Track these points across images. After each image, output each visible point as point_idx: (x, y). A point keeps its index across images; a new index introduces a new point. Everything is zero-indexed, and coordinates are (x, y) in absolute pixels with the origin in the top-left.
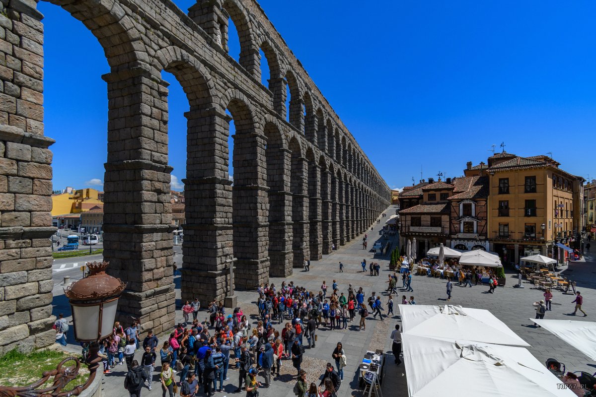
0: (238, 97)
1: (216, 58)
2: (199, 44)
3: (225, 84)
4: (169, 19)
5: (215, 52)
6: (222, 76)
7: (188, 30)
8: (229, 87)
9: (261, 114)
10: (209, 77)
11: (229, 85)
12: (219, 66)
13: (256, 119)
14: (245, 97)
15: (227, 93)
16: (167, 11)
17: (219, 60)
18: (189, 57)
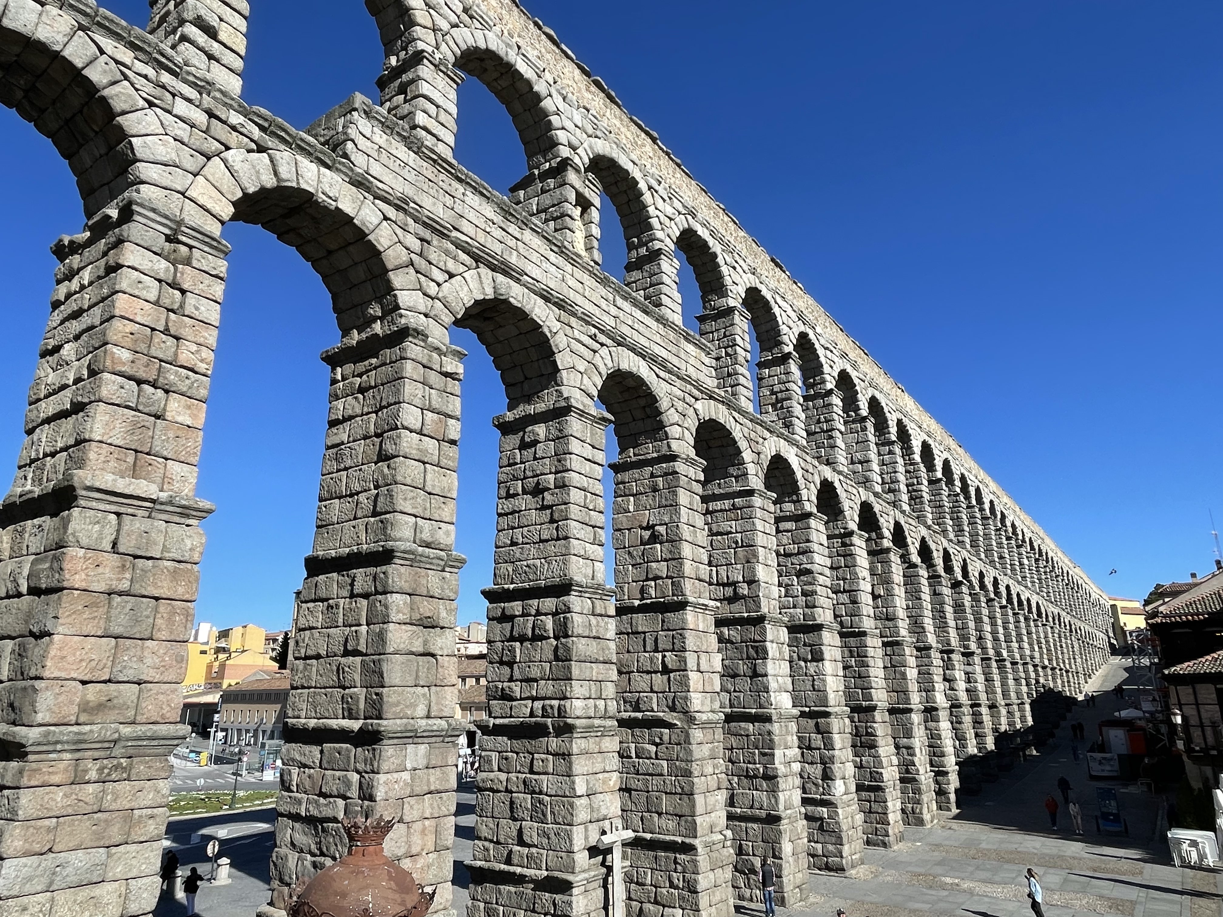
0: (624, 366)
1: (571, 282)
2: (535, 257)
3: (593, 337)
4: (472, 216)
5: (569, 268)
6: (586, 319)
7: (510, 230)
8: (602, 345)
9: (684, 400)
10: (556, 326)
11: (602, 338)
12: (579, 300)
13: (671, 416)
14: (642, 363)
15: (598, 360)
16: (466, 198)
17: (579, 286)
18: (510, 287)
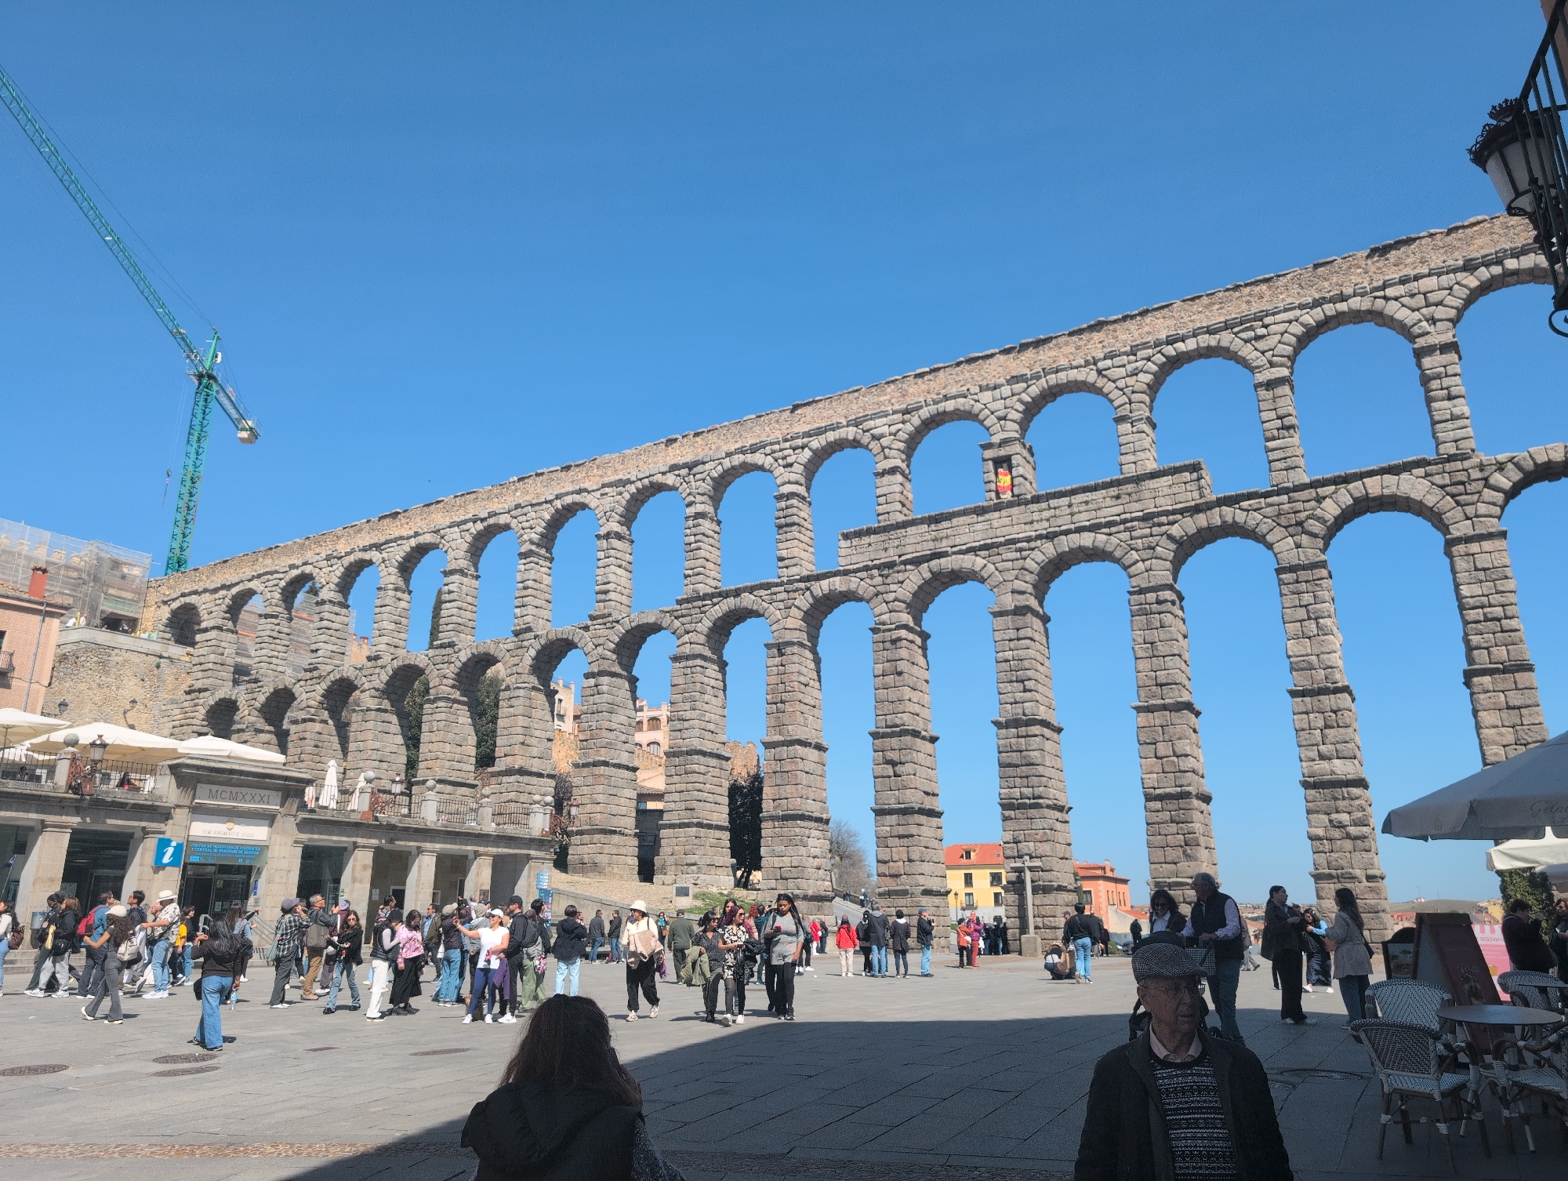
3: (1022, 550)
5: (997, 514)
6: (1015, 541)
7: (941, 527)
8: (1033, 549)
10: (984, 564)
11: (1033, 544)
12: (1005, 531)
17: (1007, 521)
